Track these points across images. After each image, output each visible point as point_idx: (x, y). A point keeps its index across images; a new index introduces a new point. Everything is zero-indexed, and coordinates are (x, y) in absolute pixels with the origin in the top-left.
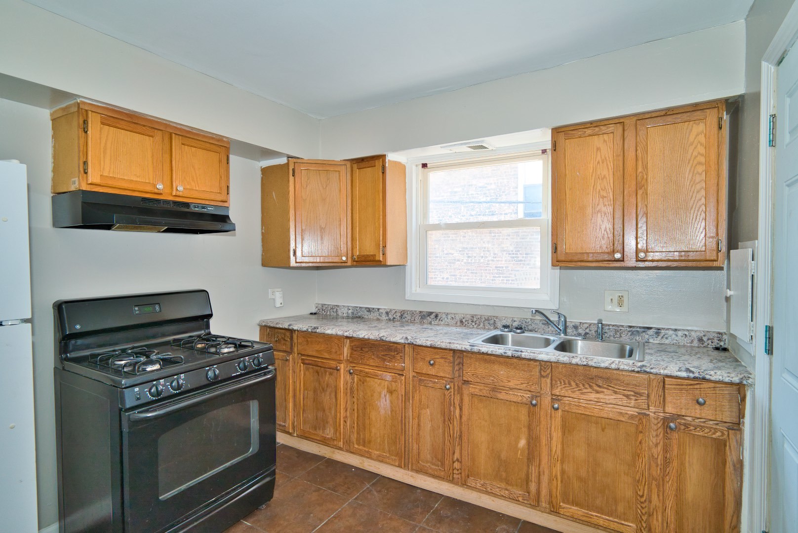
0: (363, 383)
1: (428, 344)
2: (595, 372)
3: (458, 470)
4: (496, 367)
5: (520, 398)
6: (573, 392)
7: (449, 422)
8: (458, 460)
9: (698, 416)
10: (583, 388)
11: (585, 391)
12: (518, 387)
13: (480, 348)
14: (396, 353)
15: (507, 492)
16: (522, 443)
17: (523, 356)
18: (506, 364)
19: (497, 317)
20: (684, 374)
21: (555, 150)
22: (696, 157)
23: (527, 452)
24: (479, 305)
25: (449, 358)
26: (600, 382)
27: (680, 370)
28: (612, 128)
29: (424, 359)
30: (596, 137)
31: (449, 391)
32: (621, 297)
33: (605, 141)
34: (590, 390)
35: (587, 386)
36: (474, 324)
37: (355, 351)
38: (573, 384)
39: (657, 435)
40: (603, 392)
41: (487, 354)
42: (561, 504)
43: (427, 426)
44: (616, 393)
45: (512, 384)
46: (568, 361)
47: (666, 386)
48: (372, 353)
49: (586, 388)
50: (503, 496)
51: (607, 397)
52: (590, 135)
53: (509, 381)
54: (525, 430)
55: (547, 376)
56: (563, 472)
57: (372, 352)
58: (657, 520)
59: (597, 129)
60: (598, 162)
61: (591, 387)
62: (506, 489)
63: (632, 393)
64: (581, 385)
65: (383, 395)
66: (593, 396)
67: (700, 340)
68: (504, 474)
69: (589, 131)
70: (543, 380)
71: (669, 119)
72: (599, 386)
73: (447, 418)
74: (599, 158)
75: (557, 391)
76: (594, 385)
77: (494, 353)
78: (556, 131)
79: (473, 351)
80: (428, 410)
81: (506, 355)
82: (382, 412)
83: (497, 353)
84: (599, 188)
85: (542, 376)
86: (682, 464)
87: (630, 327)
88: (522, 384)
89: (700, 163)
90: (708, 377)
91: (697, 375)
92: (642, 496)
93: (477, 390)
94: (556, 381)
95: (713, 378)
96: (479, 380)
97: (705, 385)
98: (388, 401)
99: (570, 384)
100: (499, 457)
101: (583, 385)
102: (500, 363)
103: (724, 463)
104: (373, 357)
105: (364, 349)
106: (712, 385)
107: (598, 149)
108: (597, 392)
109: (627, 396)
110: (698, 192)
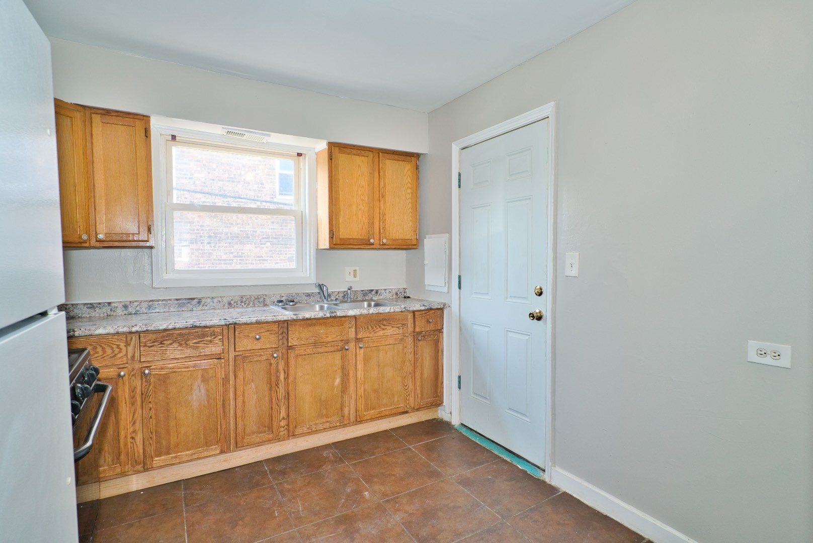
0: (164, 382)
1: (254, 320)
2: (381, 317)
3: (283, 427)
4: (317, 328)
5: (336, 348)
6: (370, 333)
7: (277, 387)
8: (283, 418)
9: (429, 329)
10: (375, 329)
11: (377, 330)
12: (335, 340)
13: (304, 315)
14: (213, 337)
15: (328, 424)
16: (338, 381)
17: (338, 315)
18: (325, 324)
19: (266, 295)
20: (423, 308)
21: (331, 159)
22: (407, 183)
23: (340, 387)
24: (246, 286)
25: (274, 329)
26: (385, 323)
27: (421, 306)
28: (367, 153)
29: (249, 336)
30: (358, 157)
31: (276, 359)
32: (355, 271)
33: (363, 161)
34: (380, 329)
35: (378, 327)
36: (243, 304)
37: (152, 346)
38: (370, 327)
39: (411, 347)
40: (386, 329)
41: (310, 319)
42: (364, 413)
43: (252, 400)
44: (393, 327)
45: (329, 339)
46: (367, 313)
47: (416, 317)
48: (178, 345)
49: (377, 329)
50: (325, 428)
51: (389, 331)
52: (354, 155)
53: (328, 337)
54: (340, 371)
55: (352, 327)
56: (365, 391)
57: (179, 343)
58: (412, 397)
59: (359, 152)
60: (359, 176)
61: (380, 327)
62: (328, 422)
63: (401, 325)
64: (374, 327)
65: (195, 387)
66: (381, 333)
67: (397, 294)
68: (324, 412)
69: (354, 151)
70: (350, 330)
71: (396, 157)
72: (384, 325)
73: (273, 384)
74: (360, 172)
75: (360, 336)
76: (381, 325)
77: (316, 317)
78: (332, 145)
79: (298, 318)
80: (252, 384)
81: (326, 316)
82: (195, 404)
83: (319, 317)
84: (360, 193)
85: (350, 328)
86: (422, 359)
87: (362, 291)
88: (337, 336)
89: (409, 187)
90: (432, 307)
91: (428, 307)
92: (406, 386)
93: (302, 351)
94: (360, 328)
95: (434, 308)
96: (303, 343)
97: (431, 312)
98: (203, 391)
99: (368, 328)
100: (321, 399)
101: (376, 327)
102: (320, 324)
103: (438, 350)
104: (179, 348)
105: (165, 342)
106: (433, 311)
107: (359, 166)
108: (384, 329)
109: (398, 328)
110: (408, 204)
